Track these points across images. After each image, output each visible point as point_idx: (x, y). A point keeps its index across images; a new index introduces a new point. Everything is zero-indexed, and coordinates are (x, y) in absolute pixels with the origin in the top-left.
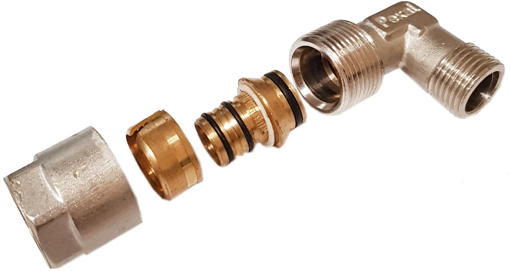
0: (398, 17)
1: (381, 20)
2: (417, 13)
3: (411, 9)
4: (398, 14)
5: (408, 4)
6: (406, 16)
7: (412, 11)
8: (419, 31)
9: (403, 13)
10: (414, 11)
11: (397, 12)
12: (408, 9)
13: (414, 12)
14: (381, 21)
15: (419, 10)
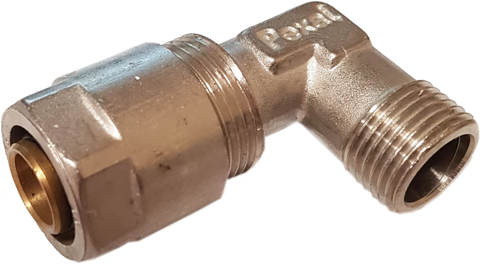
0: (299, 30)
1: (269, 35)
2: (335, 23)
3: (325, 16)
4: (301, 24)
5: (320, 7)
6: (313, 29)
7: (325, 20)
8: (333, 56)
9: (310, 24)
10: (329, 19)
11: (299, 21)
12: (320, 16)
13: (329, 22)
14: (268, 38)
15: (339, 17)
